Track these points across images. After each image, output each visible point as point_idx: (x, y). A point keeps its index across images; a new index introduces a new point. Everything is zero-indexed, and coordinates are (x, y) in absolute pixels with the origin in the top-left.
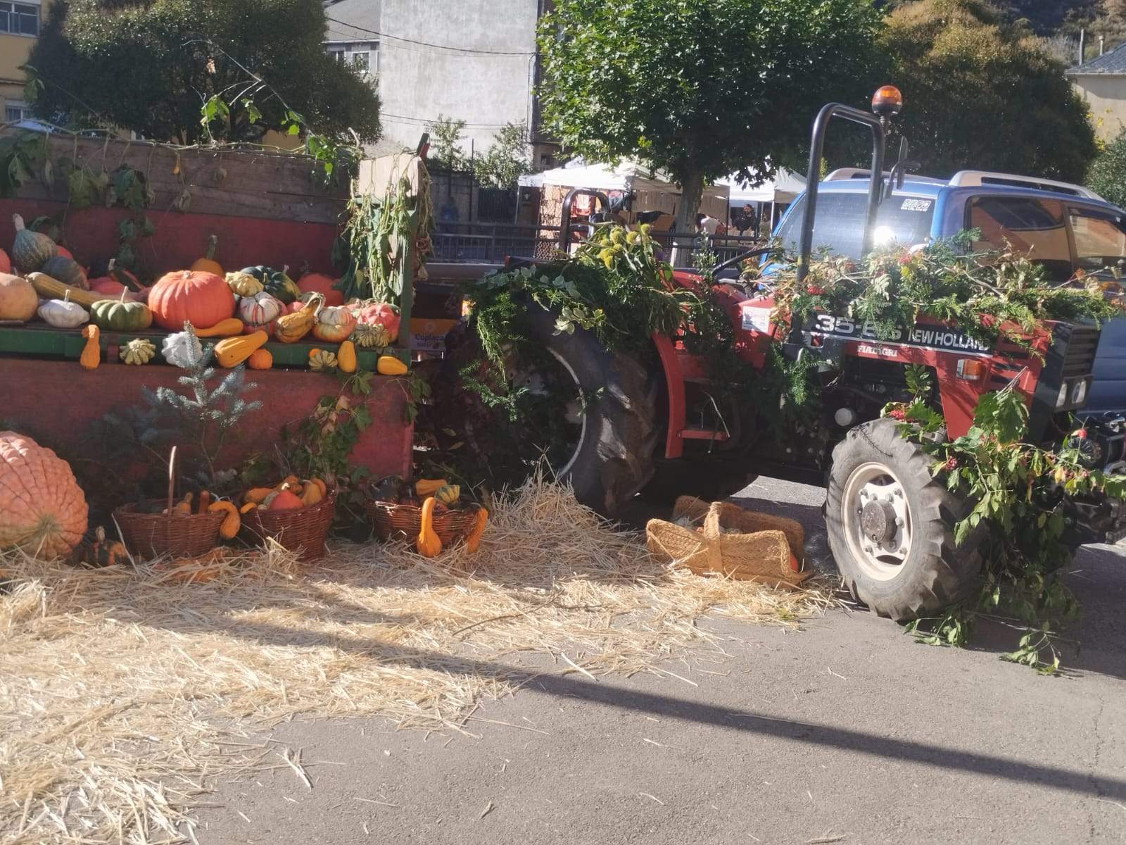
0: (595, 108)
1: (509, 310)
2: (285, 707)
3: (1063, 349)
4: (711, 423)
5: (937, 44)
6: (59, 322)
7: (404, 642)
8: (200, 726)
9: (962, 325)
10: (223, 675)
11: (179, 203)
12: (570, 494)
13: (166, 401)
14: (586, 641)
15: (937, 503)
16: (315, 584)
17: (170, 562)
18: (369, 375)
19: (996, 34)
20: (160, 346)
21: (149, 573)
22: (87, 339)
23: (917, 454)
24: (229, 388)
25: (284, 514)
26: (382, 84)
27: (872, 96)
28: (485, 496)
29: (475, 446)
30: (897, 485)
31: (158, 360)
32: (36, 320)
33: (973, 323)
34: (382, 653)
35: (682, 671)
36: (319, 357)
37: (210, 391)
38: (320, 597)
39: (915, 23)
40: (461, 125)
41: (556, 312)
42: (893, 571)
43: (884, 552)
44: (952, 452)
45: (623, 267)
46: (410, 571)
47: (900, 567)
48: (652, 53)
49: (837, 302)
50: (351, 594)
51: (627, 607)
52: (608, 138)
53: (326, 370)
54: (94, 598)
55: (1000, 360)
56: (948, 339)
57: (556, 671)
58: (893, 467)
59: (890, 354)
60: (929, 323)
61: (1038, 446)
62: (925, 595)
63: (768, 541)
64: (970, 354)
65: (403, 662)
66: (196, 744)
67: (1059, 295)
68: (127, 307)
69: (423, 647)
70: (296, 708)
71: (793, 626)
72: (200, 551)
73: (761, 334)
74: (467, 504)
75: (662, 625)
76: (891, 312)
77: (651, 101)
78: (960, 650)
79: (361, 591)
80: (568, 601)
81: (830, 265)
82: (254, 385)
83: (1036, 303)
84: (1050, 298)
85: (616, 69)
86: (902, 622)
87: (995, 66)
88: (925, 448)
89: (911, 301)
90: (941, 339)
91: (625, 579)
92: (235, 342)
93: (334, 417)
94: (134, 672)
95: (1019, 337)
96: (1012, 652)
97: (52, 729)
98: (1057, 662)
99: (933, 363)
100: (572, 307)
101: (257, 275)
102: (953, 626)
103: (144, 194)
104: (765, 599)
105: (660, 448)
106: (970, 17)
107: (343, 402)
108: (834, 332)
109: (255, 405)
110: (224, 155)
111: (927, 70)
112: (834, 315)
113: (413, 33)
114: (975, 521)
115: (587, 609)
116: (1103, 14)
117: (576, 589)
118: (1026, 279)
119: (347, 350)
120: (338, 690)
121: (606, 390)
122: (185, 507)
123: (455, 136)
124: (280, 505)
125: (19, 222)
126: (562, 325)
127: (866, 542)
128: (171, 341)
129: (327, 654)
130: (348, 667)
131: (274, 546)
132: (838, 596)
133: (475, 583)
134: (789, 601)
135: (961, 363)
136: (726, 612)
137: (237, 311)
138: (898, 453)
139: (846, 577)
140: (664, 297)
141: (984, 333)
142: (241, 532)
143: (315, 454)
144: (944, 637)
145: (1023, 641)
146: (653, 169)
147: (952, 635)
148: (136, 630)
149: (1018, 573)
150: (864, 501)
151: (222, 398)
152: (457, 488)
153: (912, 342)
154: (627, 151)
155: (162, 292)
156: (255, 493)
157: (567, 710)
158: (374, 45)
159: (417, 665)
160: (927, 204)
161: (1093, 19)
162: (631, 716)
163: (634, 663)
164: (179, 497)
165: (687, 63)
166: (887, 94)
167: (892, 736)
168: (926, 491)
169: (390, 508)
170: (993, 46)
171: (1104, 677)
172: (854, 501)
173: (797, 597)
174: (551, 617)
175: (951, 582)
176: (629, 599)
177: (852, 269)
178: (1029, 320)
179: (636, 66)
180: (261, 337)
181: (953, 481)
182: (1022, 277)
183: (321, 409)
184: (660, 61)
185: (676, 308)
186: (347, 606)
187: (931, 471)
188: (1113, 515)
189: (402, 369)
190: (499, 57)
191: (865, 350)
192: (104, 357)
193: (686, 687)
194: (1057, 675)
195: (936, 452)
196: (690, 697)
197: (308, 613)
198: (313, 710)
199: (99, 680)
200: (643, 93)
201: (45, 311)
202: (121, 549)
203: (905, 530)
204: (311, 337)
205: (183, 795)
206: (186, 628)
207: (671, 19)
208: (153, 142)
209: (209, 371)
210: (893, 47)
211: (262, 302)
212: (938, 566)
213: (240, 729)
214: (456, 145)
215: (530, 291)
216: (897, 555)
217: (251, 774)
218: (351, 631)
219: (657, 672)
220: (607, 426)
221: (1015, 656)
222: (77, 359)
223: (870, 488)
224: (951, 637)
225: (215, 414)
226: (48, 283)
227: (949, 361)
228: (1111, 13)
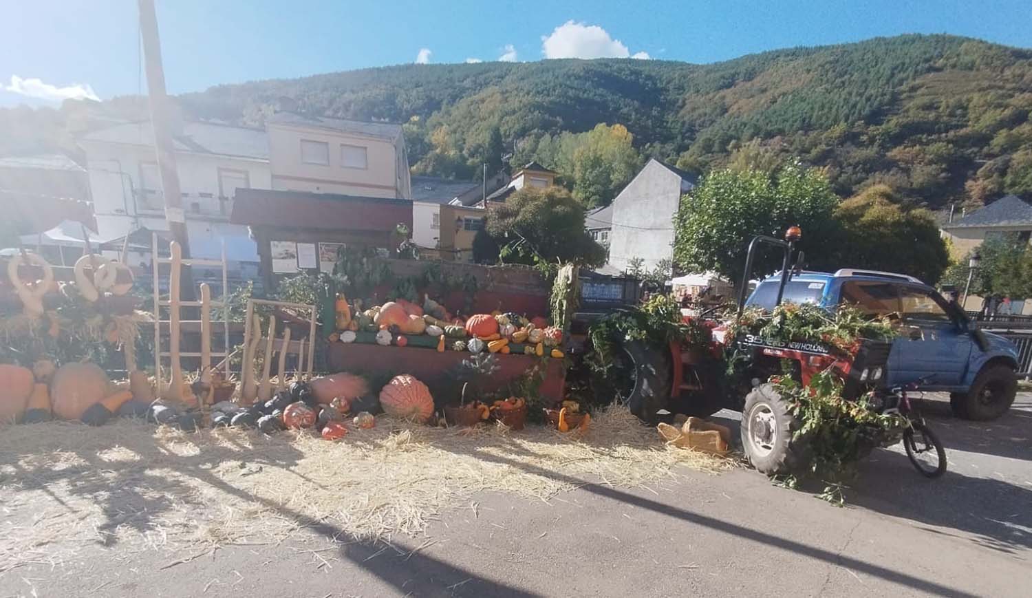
0: (695, 250)
1: (607, 331)
2: (481, 485)
3: (866, 352)
4: (694, 382)
5: (866, 215)
6: (433, 334)
7: (539, 465)
8: (446, 489)
9: (813, 340)
10: (462, 471)
11: (488, 289)
12: (628, 410)
13: (465, 365)
14: (616, 472)
15: (789, 422)
16: (514, 440)
17: (461, 427)
18: (548, 357)
19: (899, 208)
20: (467, 343)
21: (453, 431)
22: (440, 340)
23: (782, 399)
24: (489, 360)
25: (506, 411)
26: (612, 245)
27: (786, 232)
28: (593, 409)
29: (592, 388)
30: (772, 414)
31: (466, 349)
32: (425, 333)
33: (819, 339)
34: (527, 468)
35: (654, 488)
36: (528, 349)
37: (482, 361)
38: (514, 444)
39: (855, 205)
40: (643, 260)
41: (625, 332)
42: (767, 453)
43: (765, 444)
44: (798, 399)
45: (657, 312)
46: (554, 437)
47: (770, 451)
48: (722, 225)
49: (755, 329)
50: (526, 444)
51: (641, 459)
52: (700, 263)
53: (531, 354)
54: (427, 438)
55: (833, 357)
56: (808, 347)
57: (597, 482)
58: (770, 405)
59: (779, 353)
60: (799, 339)
61: (844, 398)
62: (780, 464)
63: (711, 435)
64: (818, 354)
65: (534, 473)
66: (441, 497)
67: (867, 326)
68: (457, 328)
69: (545, 468)
70: (485, 486)
71: (715, 473)
72: (472, 424)
73: (720, 343)
74: (581, 412)
75: (654, 467)
76: (780, 333)
77: (720, 247)
78: (795, 491)
79: (532, 444)
80: (616, 454)
81: (755, 312)
82: (497, 359)
83: (855, 330)
84: (862, 327)
85: (706, 232)
86: (769, 476)
87: (897, 224)
88: (786, 397)
89: (790, 329)
90: (805, 347)
91: (646, 447)
92: (496, 342)
93: (532, 374)
94: (431, 467)
95: (842, 346)
96: (821, 494)
97: (394, 485)
98: (842, 500)
99: (799, 358)
100: (633, 329)
101: (509, 316)
102: (793, 480)
103: (475, 285)
104: (707, 461)
105: (669, 393)
106: (885, 201)
107: (536, 368)
108: (753, 343)
109: (498, 367)
110: (507, 270)
111: (859, 227)
112: (754, 335)
113: (625, 223)
114: (804, 431)
115: (623, 458)
116: (970, 198)
117: (622, 450)
118: (852, 318)
119: (540, 346)
120: (504, 482)
121: (646, 366)
122: (469, 406)
123: (639, 265)
124: (505, 407)
125: (426, 296)
126: (628, 338)
127: (757, 439)
128: (471, 341)
129: (505, 466)
130: (512, 473)
131: (500, 423)
132: (742, 462)
133: (579, 444)
134: (718, 462)
135: (812, 358)
136: (685, 465)
137: (498, 331)
138: (773, 398)
139: (747, 454)
140: (674, 326)
141: (825, 344)
142: (490, 417)
143: (524, 388)
144: (788, 484)
145: (827, 489)
146: (719, 277)
147: (792, 483)
148: (439, 451)
149: (829, 459)
150: (758, 420)
151: (486, 364)
152: (578, 405)
153: (790, 348)
154: (710, 268)
155: (471, 322)
156: (498, 402)
157: (595, 499)
158: (610, 229)
159: (540, 474)
160: (822, 285)
161: (964, 201)
162: (622, 504)
163: (633, 483)
164: (467, 402)
165: (738, 229)
166: (793, 231)
167: (742, 526)
168: (784, 417)
169: (548, 412)
170: (896, 215)
171: (867, 510)
172: (754, 420)
173: (722, 461)
174: (606, 460)
175: (793, 460)
176: (644, 456)
177: (766, 313)
178: (847, 338)
179: (714, 231)
180: (506, 341)
181: (796, 412)
182: (850, 317)
183: (528, 370)
184: (726, 229)
185: (679, 330)
186: (523, 449)
187: (787, 408)
188: (886, 434)
189: (562, 355)
190: (661, 231)
191: (767, 351)
192: (446, 348)
193: (653, 495)
194: (841, 506)
195: (791, 399)
196: (653, 499)
197: (505, 450)
198: (491, 488)
199: (417, 468)
200: (717, 243)
201: (427, 330)
202: (443, 421)
203: (774, 434)
204: (527, 341)
205: (428, 514)
206: (457, 452)
207: (732, 209)
208: (480, 265)
209: (482, 353)
210: (843, 217)
211: (508, 327)
212: (787, 452)
213: (460, 492)
214: (639, 269)
215: (615, 323)
216: (769, 445)
217: (456, 510)
218: (519, 459)
219: (642, 487)
220: (645, 381)
221: (822, 496)
222: (436, 348)
223: (761, 414)
224: (791, 485)
225: (483, 371)
226: (430, 319)
227: (806, 357)
228: (974, 198)
